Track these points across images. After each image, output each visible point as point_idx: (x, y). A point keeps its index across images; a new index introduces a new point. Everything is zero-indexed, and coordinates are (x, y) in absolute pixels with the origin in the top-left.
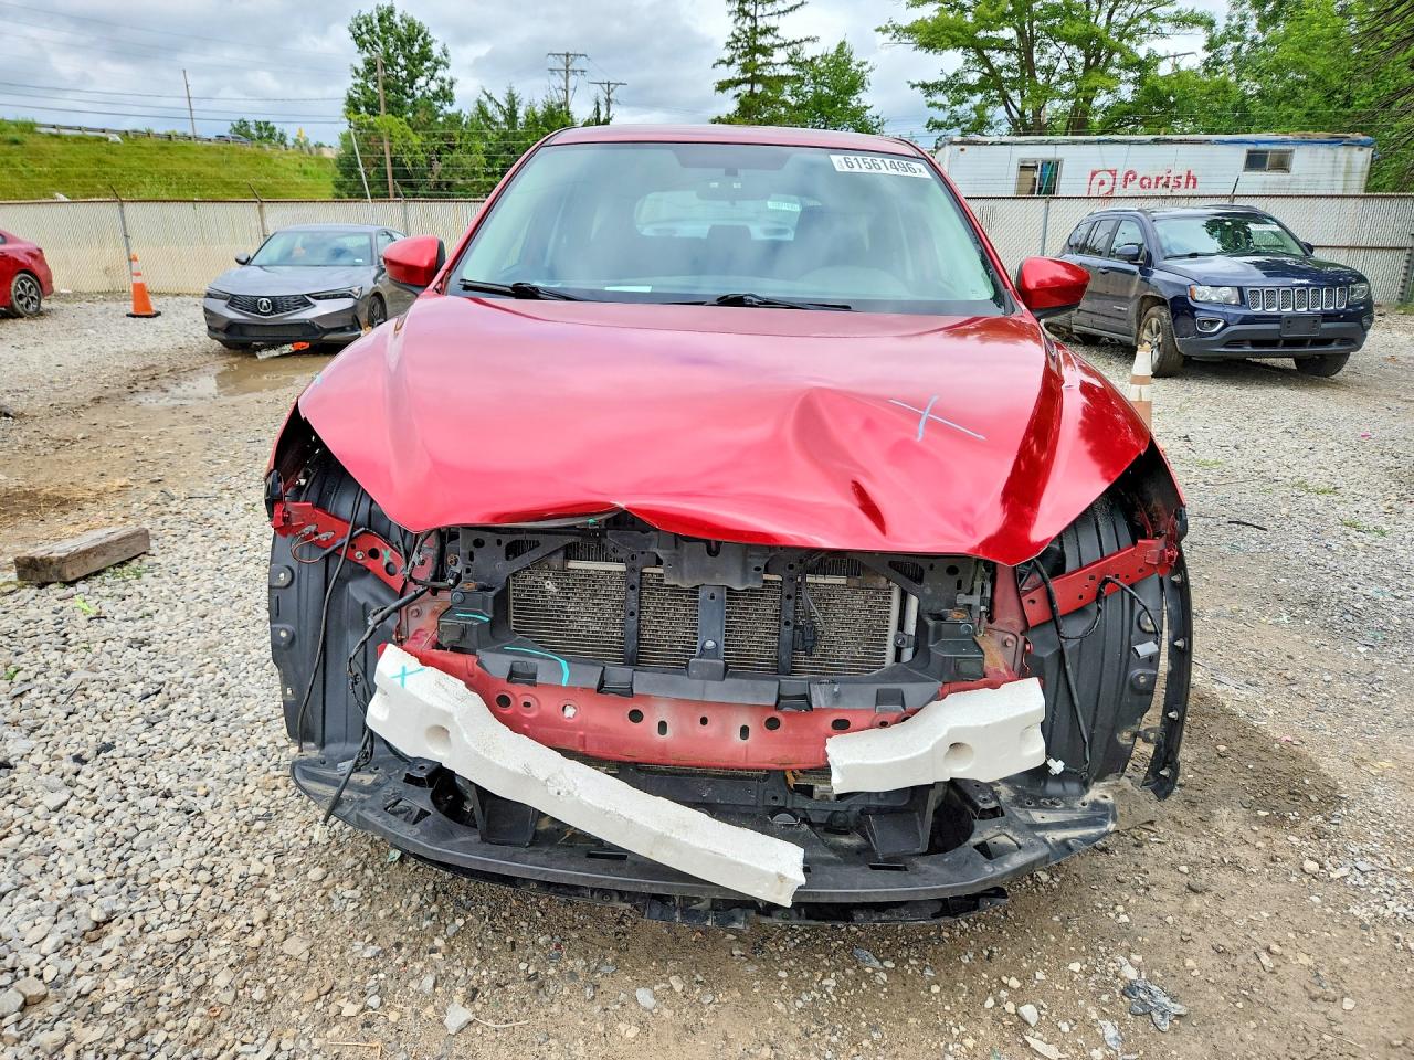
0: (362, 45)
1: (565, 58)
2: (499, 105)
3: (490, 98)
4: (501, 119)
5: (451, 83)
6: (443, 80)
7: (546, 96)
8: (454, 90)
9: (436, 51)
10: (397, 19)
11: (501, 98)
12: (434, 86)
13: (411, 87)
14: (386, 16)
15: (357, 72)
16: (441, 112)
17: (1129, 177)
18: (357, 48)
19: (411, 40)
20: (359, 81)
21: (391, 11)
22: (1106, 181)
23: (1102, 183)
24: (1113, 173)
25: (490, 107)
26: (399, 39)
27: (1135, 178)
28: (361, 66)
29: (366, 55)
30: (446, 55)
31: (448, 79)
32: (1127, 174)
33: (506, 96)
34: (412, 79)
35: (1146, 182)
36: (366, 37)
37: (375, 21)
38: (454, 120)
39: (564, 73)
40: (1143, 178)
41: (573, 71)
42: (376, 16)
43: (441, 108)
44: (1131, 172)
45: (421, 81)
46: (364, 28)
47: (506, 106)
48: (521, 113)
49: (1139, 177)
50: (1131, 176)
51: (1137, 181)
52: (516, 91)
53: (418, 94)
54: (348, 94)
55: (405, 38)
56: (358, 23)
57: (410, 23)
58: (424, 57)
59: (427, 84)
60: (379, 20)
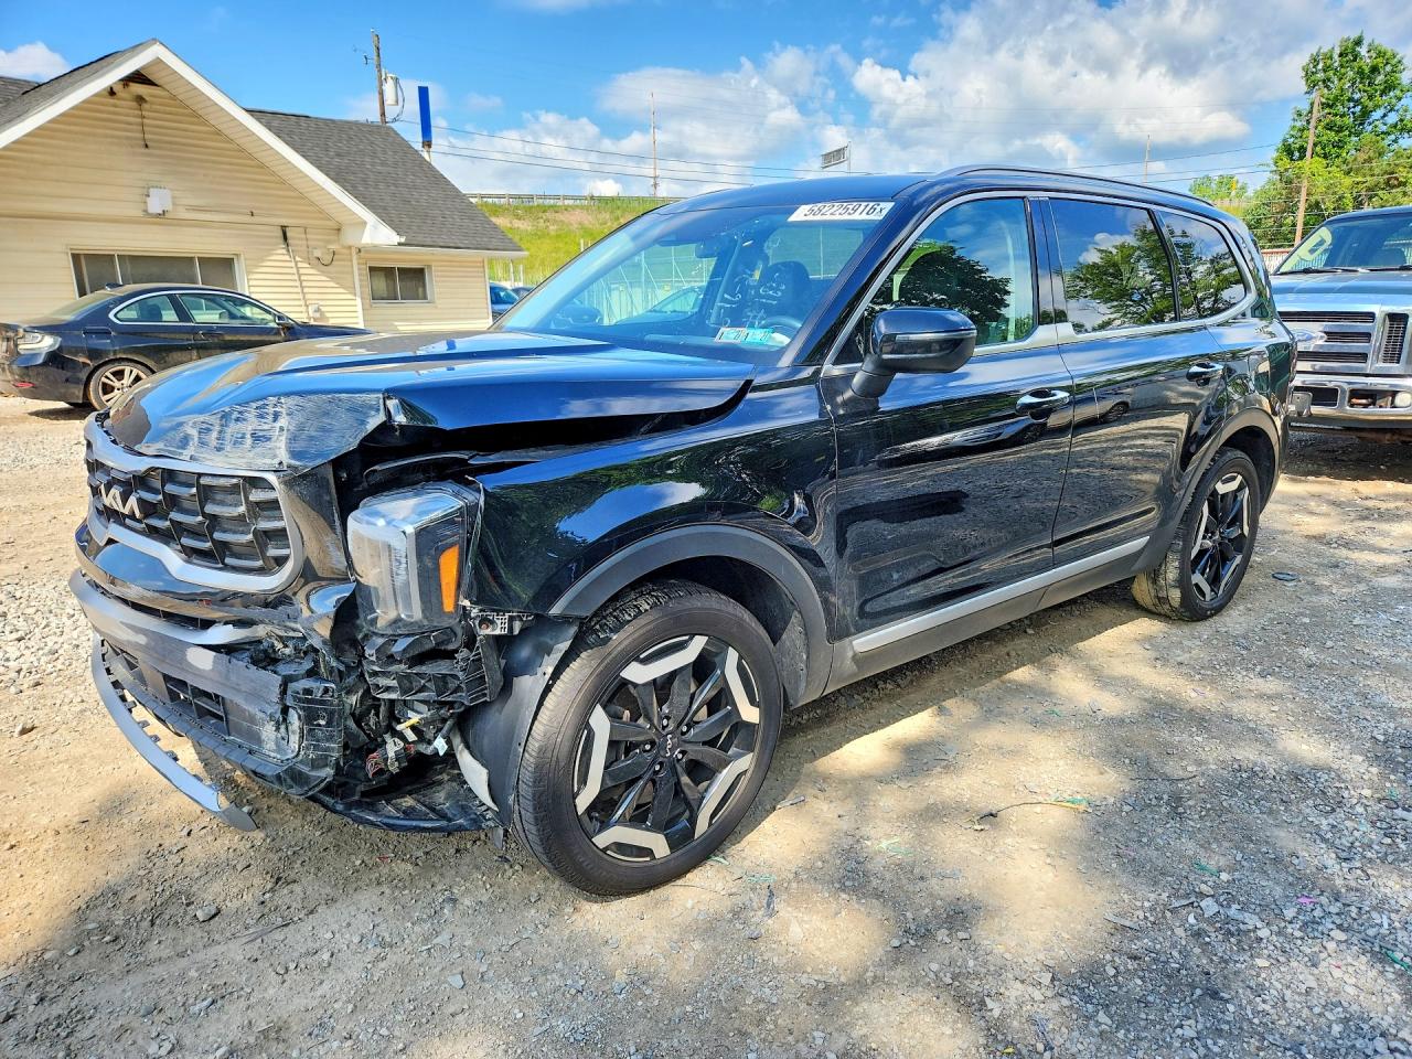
0: (1313, 84)
9: (1406, 78)
10: (1363, 50)
12: (1392, 118)
14: (1350, 52)
15: (1298, 114)
18: (1306, 89)
21: (1358, 42)
26: (1361, 72)
28: (1305, 107)
29: (1316, 95)
34: (1366, 113)
36: (1320, 76)
37: (1336, 57)
42: (1337, 51)
45: (1377, 115)
46: (1320, 67)
53: (1370, 129)
54: (1285, 140)
55: (1367, 71)
56: (1315, 61)
57: (1380, 54)
58: (1389, 87)
59: (1385, 115)
60: (1341, 55)
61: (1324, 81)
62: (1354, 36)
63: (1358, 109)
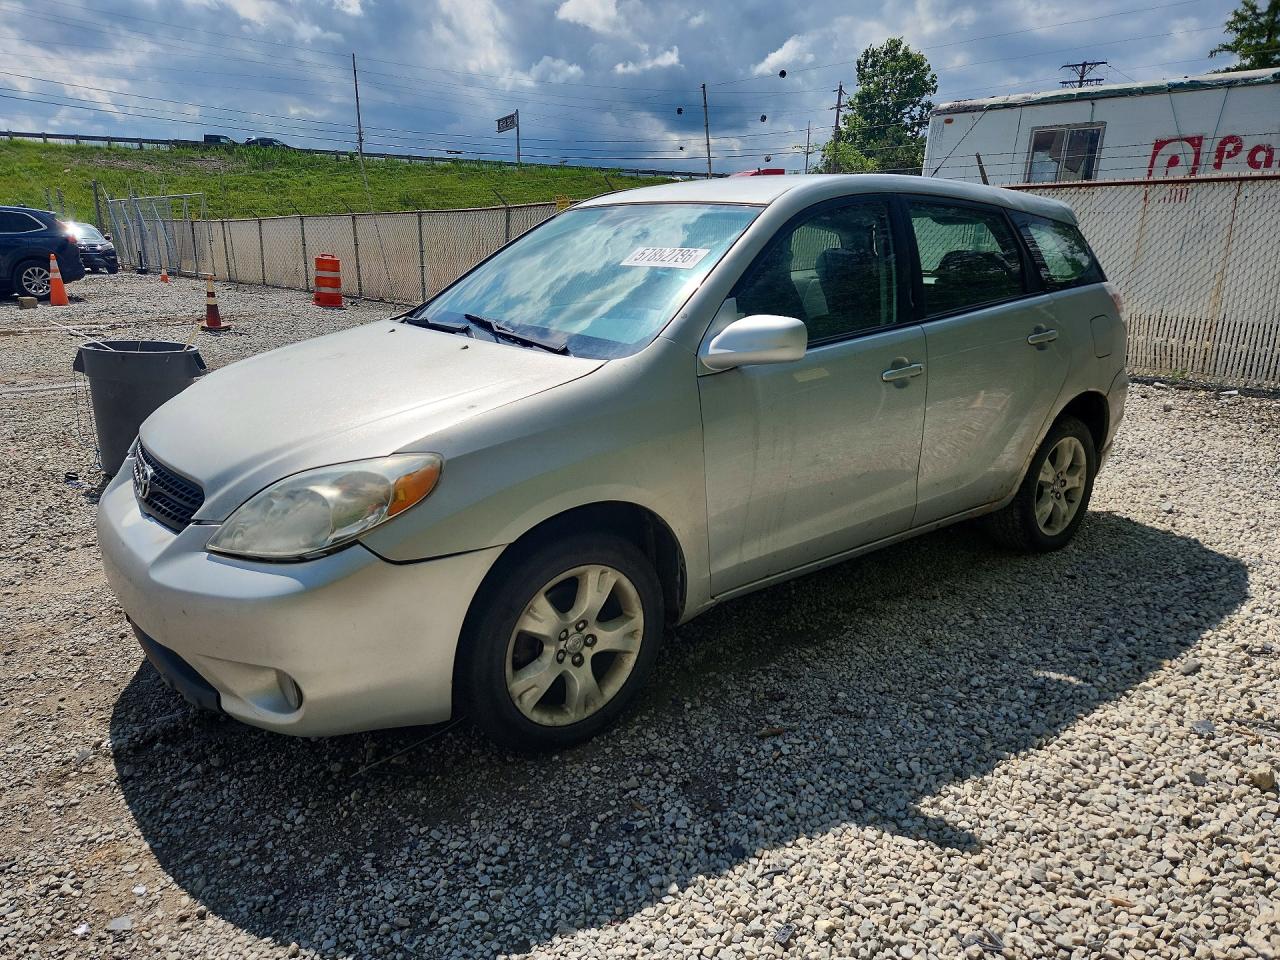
9: (928, 78)
10: (900, 52)
14: (893, 49)
17: (1229, 146)
18: (858, 80)
21: (898, 44)
22: (1182, 159)
23: (1174, 161)
24: (1196, 142)
27: (1238, 149)
29: (863, 87)
32: (1224, 143)
35: (1261, 157)
39: (1077, 84)
40: (1258, 149)
41: (1090, 81)
44: (1231, 139)
46: (868, 62)
49: (1248, 146)
50: (1230, 147)
51: (1243, 156)
56: (866, 57)
57: (911, 56)
60: (885, 53)
62: (895, 38)
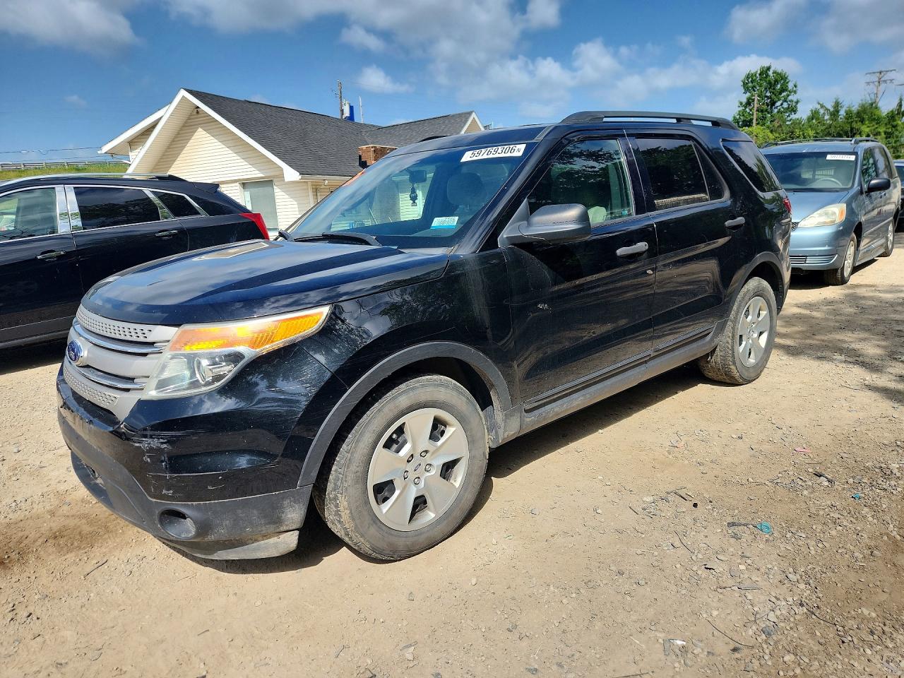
0: (747, 89)
1: (878, 74)
2: (827, 110)
3: (822, 106)
4: (827, 117)
5: (797, 102)
6: (791, 101)
7: (862, 100)
8: (798, 105)
9: (790, 86)
10: (770, 73)
11: (830, 106)
12: (785, 105)
13: (771, 108)
14: (765, 72)
15: (741, 103)
16: (789, 118)
19: (776, 81)
20: (741, 108)
21: (769, 68)
25: (822, 111)
26: (770, 83)
28: (744, 101)
29: (748, 94)
30: (795, 86)
31: (795, 100)
33: (833, 104)
34: (773, 103)
36: (750, 85)
37: (758, 75)
38: (797, 123)
39: (877, 83)
41: (885, 81)
42: (759, 72)
43: (789, 116)
45: (778, 104)
46: (750, 80)
47: (832, 109)
48: (842, 113)
52: (840, 101)
53: (776, 110)
54: (734, 117)
55: (773, 82)
56: (748, 77)
57: (778, 74)
58: (783, 90)
59: (782, 104)
60: (760, 74)
61: (753, 88)
62: (766, 65)
63: (769, 101)
